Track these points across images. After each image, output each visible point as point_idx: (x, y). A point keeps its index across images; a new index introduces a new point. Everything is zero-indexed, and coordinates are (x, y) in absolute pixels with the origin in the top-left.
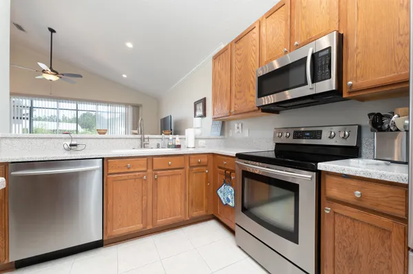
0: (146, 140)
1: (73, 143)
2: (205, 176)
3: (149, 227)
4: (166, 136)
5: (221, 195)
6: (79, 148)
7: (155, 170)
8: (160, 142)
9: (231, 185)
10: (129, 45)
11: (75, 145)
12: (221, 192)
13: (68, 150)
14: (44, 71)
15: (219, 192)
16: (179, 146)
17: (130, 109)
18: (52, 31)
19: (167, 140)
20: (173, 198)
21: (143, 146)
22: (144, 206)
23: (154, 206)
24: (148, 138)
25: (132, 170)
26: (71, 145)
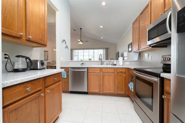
0: (103, 62)
1: (83, 63)
2: (124, 77)
3: (101, 92)
4: (111, 61)
5: (130, 86)
6: (84, 64)
7: (103, 73)
8: (108, 63)
9: (133, 82)
10: (101, 27)
11: (83, 64)
12: (130, 85)
13: (81, 65)
14: (79, 42)
15: (129, 85)
16: (115, 65)
17: (105, 50)
18: (81, 29)
19: (111, 62)
20: (110, 84)
21: (102, 64)
22: (99, 84)
23: (103, 86)
24: (104, 61)
25: (95, 72)
26: (82, 64)
